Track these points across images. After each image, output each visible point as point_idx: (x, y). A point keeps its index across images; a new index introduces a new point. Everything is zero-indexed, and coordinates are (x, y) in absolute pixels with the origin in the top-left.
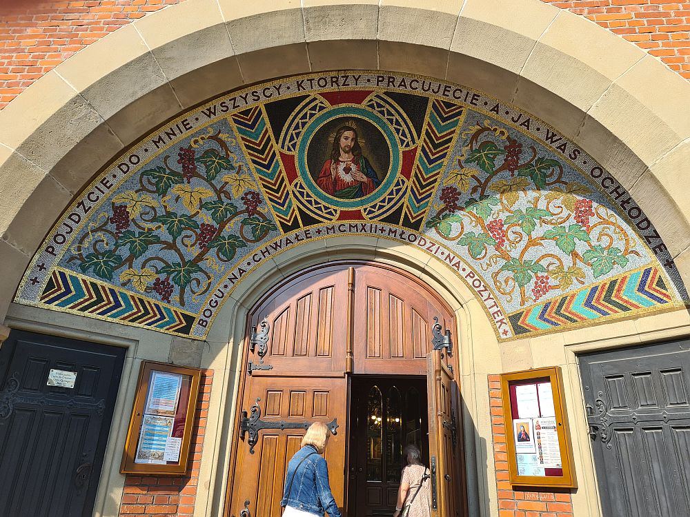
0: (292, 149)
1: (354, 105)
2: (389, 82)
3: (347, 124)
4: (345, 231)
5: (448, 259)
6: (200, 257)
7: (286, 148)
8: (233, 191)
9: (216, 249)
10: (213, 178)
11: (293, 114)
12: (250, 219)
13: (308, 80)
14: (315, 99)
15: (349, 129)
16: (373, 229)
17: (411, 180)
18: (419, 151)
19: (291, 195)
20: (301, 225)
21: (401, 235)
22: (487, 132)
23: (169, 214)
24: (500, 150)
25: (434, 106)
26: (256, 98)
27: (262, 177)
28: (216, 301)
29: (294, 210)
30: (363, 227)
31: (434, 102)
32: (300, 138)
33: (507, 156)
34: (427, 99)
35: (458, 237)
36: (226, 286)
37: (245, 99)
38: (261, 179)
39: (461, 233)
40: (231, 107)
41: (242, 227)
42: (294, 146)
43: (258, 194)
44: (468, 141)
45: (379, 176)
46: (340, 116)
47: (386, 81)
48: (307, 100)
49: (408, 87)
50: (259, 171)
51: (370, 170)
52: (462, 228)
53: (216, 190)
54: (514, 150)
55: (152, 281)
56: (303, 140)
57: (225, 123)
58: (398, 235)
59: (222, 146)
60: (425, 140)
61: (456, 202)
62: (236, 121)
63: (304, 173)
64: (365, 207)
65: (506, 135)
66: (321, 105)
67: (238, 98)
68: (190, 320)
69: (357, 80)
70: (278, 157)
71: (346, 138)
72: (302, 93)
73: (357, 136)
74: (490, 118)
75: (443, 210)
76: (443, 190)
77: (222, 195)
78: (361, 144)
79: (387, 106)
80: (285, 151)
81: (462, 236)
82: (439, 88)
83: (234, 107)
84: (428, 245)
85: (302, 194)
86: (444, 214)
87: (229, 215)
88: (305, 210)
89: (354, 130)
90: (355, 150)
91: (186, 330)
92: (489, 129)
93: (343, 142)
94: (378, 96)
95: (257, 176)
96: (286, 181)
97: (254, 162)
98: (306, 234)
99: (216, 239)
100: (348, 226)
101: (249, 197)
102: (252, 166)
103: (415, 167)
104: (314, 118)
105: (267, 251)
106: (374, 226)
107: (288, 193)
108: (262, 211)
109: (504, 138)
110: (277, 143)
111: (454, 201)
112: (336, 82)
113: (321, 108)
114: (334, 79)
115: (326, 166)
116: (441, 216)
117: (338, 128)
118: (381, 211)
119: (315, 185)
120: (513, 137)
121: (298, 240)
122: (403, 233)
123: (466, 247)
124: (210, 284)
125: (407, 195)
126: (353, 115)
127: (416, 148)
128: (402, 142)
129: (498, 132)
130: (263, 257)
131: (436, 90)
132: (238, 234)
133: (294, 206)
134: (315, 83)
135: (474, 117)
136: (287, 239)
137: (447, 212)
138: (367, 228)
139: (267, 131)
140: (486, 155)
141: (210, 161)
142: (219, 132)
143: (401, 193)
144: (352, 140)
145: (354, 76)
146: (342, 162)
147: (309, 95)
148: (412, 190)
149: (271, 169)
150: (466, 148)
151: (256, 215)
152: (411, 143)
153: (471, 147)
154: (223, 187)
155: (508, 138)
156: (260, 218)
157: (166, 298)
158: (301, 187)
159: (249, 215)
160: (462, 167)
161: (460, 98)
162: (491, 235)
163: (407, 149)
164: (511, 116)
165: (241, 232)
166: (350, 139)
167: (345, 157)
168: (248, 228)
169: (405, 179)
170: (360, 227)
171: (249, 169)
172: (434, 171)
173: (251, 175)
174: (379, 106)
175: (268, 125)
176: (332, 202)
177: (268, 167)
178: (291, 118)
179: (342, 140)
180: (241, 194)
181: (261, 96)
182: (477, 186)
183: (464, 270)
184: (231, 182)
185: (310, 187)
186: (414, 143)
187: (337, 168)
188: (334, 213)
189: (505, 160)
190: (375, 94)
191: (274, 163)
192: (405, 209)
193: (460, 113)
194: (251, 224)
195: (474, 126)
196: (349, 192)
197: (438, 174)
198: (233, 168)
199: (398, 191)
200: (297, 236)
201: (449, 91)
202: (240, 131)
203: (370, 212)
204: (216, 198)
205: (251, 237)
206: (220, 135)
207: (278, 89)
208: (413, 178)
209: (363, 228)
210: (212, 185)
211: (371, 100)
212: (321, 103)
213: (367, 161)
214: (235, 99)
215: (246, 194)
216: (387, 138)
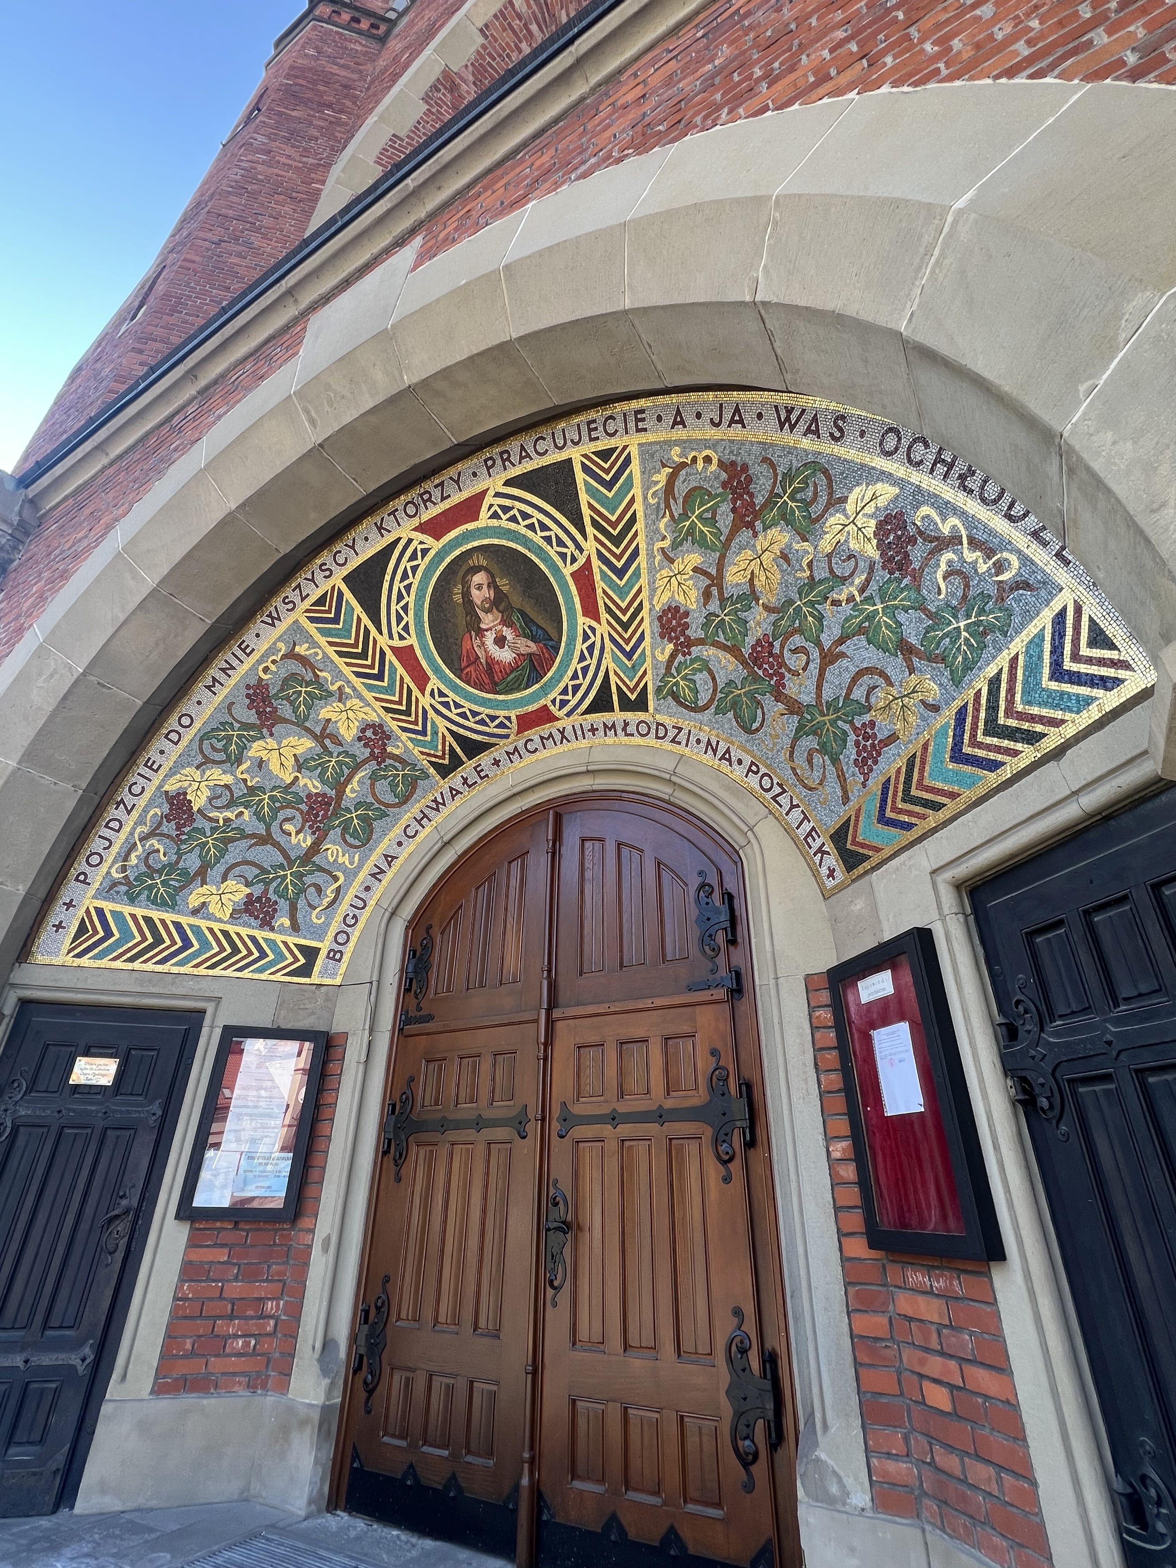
0: (406, 635)
1: (471, 526)
2: (503, 461)
3: (470, 562)
4: (536, 750)
5: (710, 751)
6: (315, 848)
7: (396, 636)
8: (342, 731)
9: (339, 830)
10: (307, 718)
11: (388, 577)
12: (380, 769)
13: (389, 515)
14: (410, 541)
15: (476, 569)
16: (579, 733)
17: (603, 621)
18: (596, 563)
19: (431, 713)
20: (464, 759)
21: (624, 729)
22: (683, 472)
23: (252, 791)
24: (717, 496)
25: (585, 469)
26: (328, 573)
27: (378, 695)
28: (355, 916)
29: (444, 737)
30: (562, 733)
31: (583, 464)
32: (411, 613)
33: (734, 501)
34: (570, 460)
35: (712, 700)
36: (367, 889)
37: (313, 580)
38: (376, 699)
39: (715, 690)
40: (297, 600)
41: (372, 785)
42: (406, 628)
43: (381, 726)
44: (662, 506)
45: (553, 633)
46: (457, 552)
47: (499, 462)
48: (400, 546)
49: (533, 454)
50: (370, 688)
51: (534, 628)
52: (714, 679)
53: (315, 737)
54: (739, 482)
55: (239, 897)
56: (416, 615)
57: (298, 627)
58: (619, 731)
59: (304, 666)
60: (596, 538)
61: (687, 632)
62: (312, 620)
63: (437, 670)
64: (551, 696)
65: (715, 461)
66: (423, 546)
67: (303, 583)
68: (311, 954)
69: (457, 482)
70: (390, 656)
71: (479, 587)
72: (389, 539)
73: (492, 576)
74: (677, 442)
75: (673, 656)
76: (660, 618)
77: (327, 742)
78: (505, 589)
79: (518, 505)
80: (397, 643)
81: (719, 695)
82: (580, 434)
83: (303, 599)
84: (672, 733)
85: (446, 705)
86: (676, 664)
87: (346, 771)
88: (461, 731)
89: (486, 569)
90: (499, 602)
91: (306, 971)
92: (683, 465)
93: (477, 596)
94: (497, 495)
95: (369, 696)
96: (416, 692)
97: (358, 675)
98: (478, 773)
99: (335, 815)
100: (536, 738)
101: (369, 733)
102: (357, 682)
103: (599, 592)
104: (419, 573)
105: (425, 816)
106: (578, 727)
107: (425, 712)
108: (396, 752)
109: (714, 467)
110: (381, 633)
111: (683, 633)
112: (430, 500)
113: (425, 552)
114: (426, 497)
115: (466, 645)
116: (673, 671)
117: (461, 573)
118: (579, 694)
119: (462, 684)
120: (728, 458)
121: (470, 786)
122: (626, 724)
123: (730, 715)
124: (338, 890)
125: (607, 655)
126: (476, 544)
127: (589, 559)
128: (563, 556)
129: (700, 465)
130: (419, 828)
131: (576, 439)
132: (370, 799)
133: (442, 730)
134: (400, 514)
135: (652, 456)
136: (451, 789)
137: (680, 658)
138: (569, 732)
139: (359, 620)
140: (699, 517)
141: (294, 693)
142: (295, 645)
143: (596, 652)
144: (489, 586)
145: (451, 478)
146: (487, 630)
147: (400, 539)
148: (612, 639)
149: (386, 679)
150: (665, 520)
151: (389, 761)
152: (577, 553)
153: (672, 516)
154: (324, 729)
155: (721, 464)
156: (397, 764)
157: (267, 923)
158: (442, 694)
159: (379, 764)
160: (672, 561)
161: (616, 431)
162: (760, 673)
163: (576, 566)
164: (706, 417)
165: (374, 794)
166: (485, 587)
167: (488, 620)
168: (382, 786)
169: (594, 624)
170: (558, 737)
171: (354, 689)
172: (631, 588)
173: (361, 697)
174: (506, 509)
175: (358, 609)
176: (498, 705)
177: (380, 677)
178: (386, 585)
179: (474, 592)
180: (354, 731)
181: (334, 567)
182: (709, 586)
183: (740, 762)
184: (334, 717)
185: (455, 688)
186: (581, 550)
187: (483, 644)
188: (508, 724)
189: (734, 510)
190: (491, 493)
191: (387, 667)
192: (613, 679)
193: (628, 461)
194: (385, 777)
195: (659, 472)
196: (517, 678)
197: (639, 591)
198: (330, 694)
199: (591, 649)
200: (465, 780)
201: (596, 429)
202: (323, 632)
203: (563, 703)
204: (319, 750)
205: (390, 799)
206: (297, 649)
207: (353, 547)
208: (604, 616)
209: (563, 737)
210: (307, 730)
211: (491, 506)
212: (421, 543)
213: (524, 614)
214: (299, 586)
215: (363, 731)
216: (537, 561)
